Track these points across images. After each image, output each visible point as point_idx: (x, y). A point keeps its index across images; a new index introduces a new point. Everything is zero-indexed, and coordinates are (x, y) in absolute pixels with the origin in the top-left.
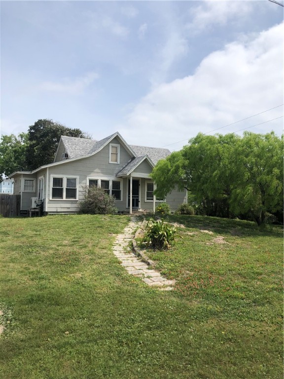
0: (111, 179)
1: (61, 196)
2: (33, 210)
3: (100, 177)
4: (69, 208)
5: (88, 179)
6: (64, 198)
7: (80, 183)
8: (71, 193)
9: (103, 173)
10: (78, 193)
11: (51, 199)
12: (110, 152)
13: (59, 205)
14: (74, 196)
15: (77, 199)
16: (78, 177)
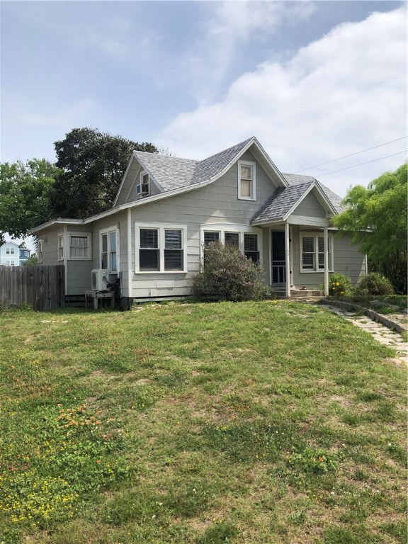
0: (241, 229)
1: (157, 267)
2: (101, 296)
3: (223, 227)
4: (172, 288)
5: (203, 229)
6: (162, 270)
7: (189, 239)
8: (175, 259)
9: (228, 219)
10: (186, 259)
11: (138, 271)
12: (240, 178)
13: (152, 284)
14: (179, 265)
15: (185, 271)
16: (184, 228)
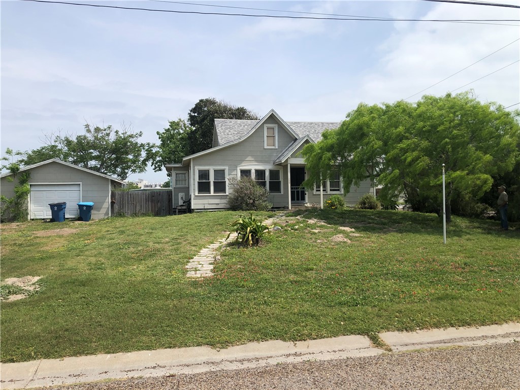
0: (267, 168)
1: (209, 191)
2: (180, 208)
3: (253, 166)
4: (219, 204)
5: (239, 169)
6: (212, 193)
7: (229, 175)
8: (220, 186)
11: (197, 194)
13: (206, 201)
14: (224, 190)
15: (227, 194)
